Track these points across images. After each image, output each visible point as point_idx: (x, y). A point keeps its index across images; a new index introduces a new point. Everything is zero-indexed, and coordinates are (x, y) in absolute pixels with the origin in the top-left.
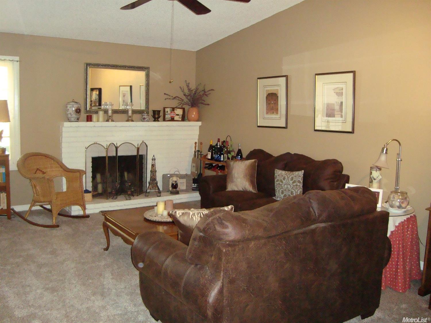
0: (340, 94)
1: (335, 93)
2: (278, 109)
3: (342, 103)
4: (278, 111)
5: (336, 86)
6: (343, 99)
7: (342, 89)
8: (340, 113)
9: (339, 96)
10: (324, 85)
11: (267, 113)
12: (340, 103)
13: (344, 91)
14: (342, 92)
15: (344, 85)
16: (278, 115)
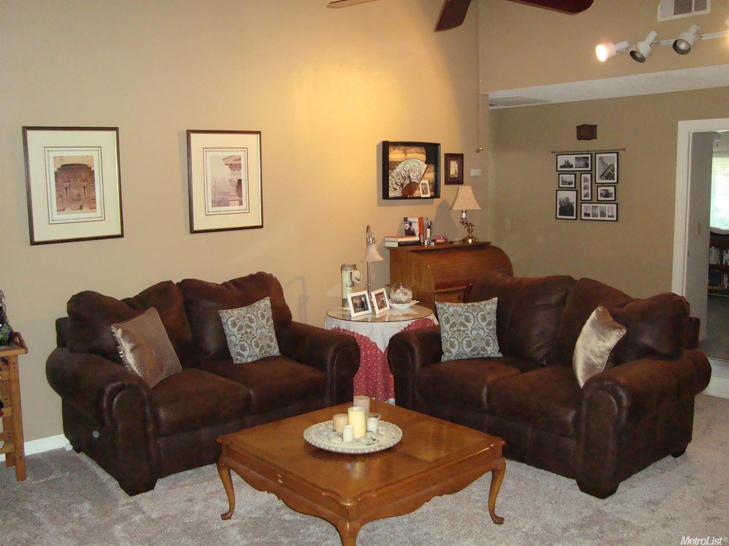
0: (235, 166)
1: (226, 164)
2: (94, 199)
3: (240, 181)
4: (95, 203)
5: (230, 154)
6: (241, 175)
7: (240, 159)
8: (238, 198)
9: (234, 171)
10: (206, 151)
11: (61, 209)
12: (237, 182)
13: (243, 162)
14: (240, 164)
15: (243, 153)
16: (95, 212)
